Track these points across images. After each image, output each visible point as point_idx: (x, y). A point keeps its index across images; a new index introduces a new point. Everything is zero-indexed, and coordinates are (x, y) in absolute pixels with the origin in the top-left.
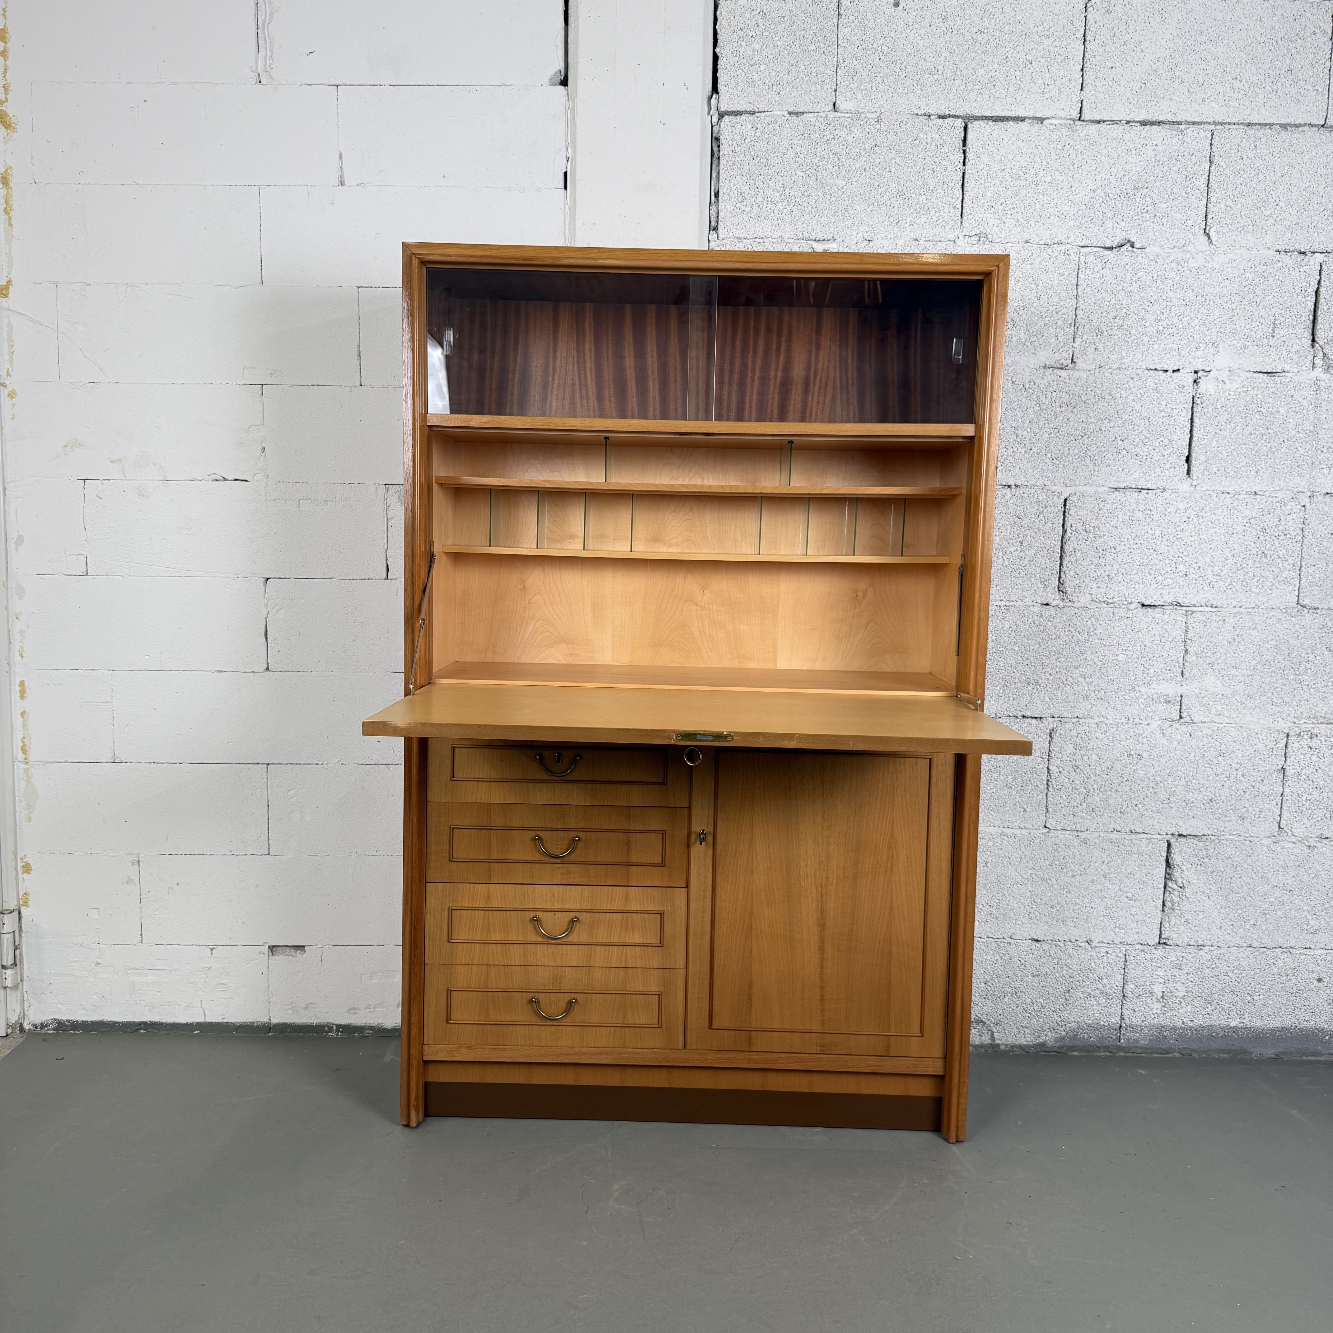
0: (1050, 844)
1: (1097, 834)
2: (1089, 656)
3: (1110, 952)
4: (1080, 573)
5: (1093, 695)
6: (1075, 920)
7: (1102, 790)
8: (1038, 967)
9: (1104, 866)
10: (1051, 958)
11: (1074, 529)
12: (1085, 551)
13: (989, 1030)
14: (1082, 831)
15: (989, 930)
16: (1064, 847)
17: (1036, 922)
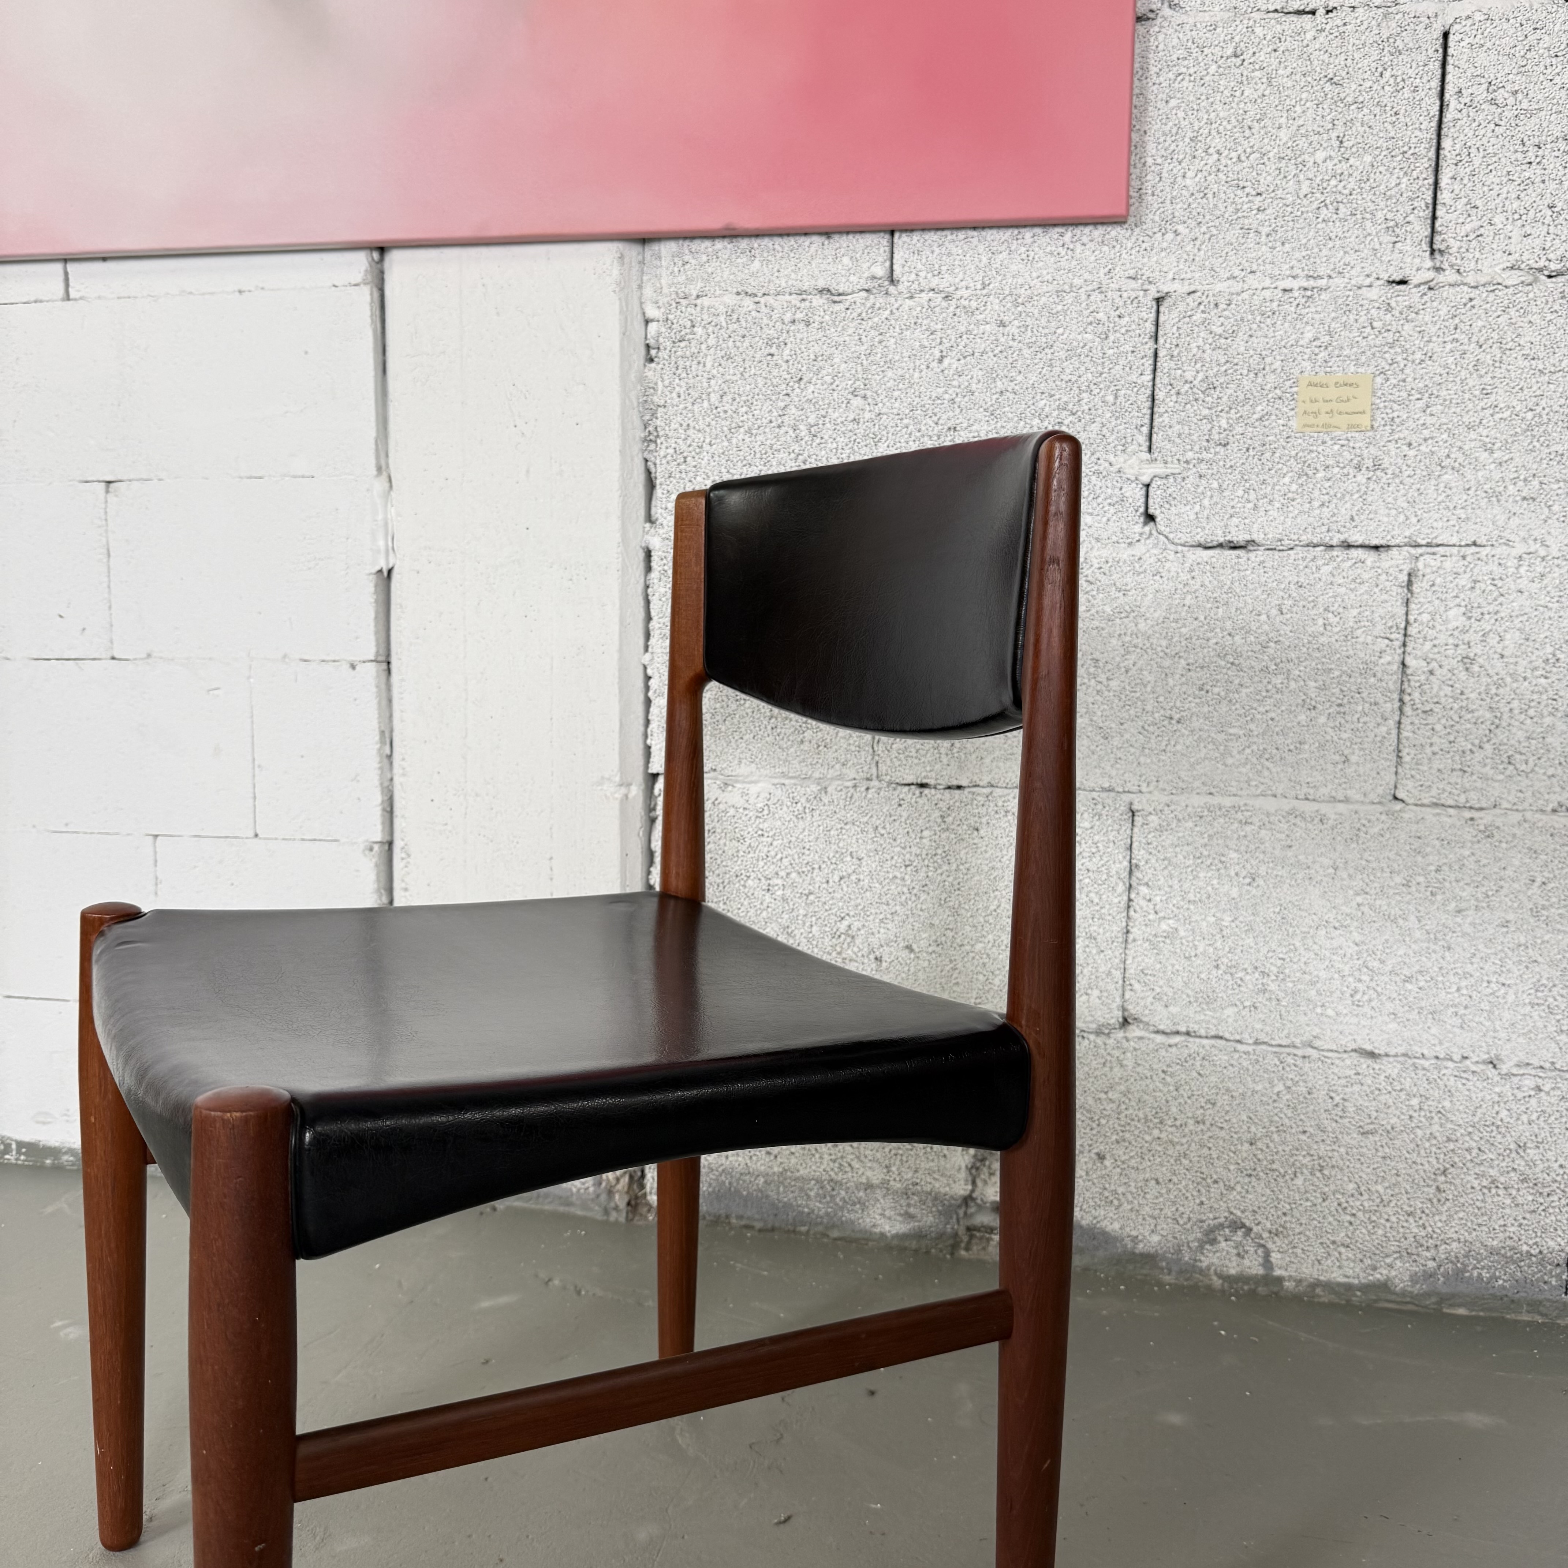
0: (1403, 837)
1: (1518, 816)
2: (1501, 397)
3: (1547, 1088)
4: (1479, 203)
5: (1511, 489)
6: (1462, 1011)
7: (1531, 712)
8: (1374, 1114)
9: (1535, 889)
10: (1403, 1095)
11: (1467, 100)
12: (1490, 150)
13: (1263, 1246)
14: (1481, 809)
15: (1259, 1026)
16: (1437, 843)
17: (1370, 1013)
